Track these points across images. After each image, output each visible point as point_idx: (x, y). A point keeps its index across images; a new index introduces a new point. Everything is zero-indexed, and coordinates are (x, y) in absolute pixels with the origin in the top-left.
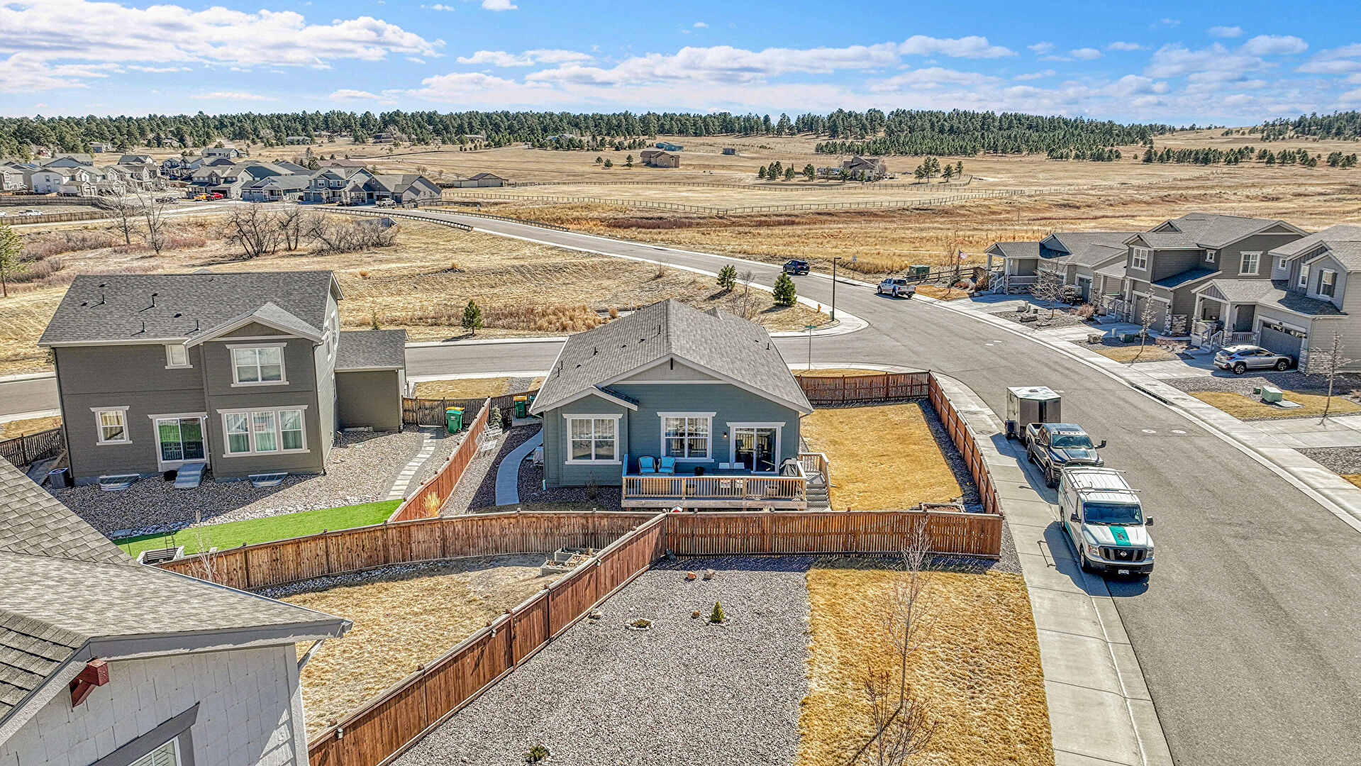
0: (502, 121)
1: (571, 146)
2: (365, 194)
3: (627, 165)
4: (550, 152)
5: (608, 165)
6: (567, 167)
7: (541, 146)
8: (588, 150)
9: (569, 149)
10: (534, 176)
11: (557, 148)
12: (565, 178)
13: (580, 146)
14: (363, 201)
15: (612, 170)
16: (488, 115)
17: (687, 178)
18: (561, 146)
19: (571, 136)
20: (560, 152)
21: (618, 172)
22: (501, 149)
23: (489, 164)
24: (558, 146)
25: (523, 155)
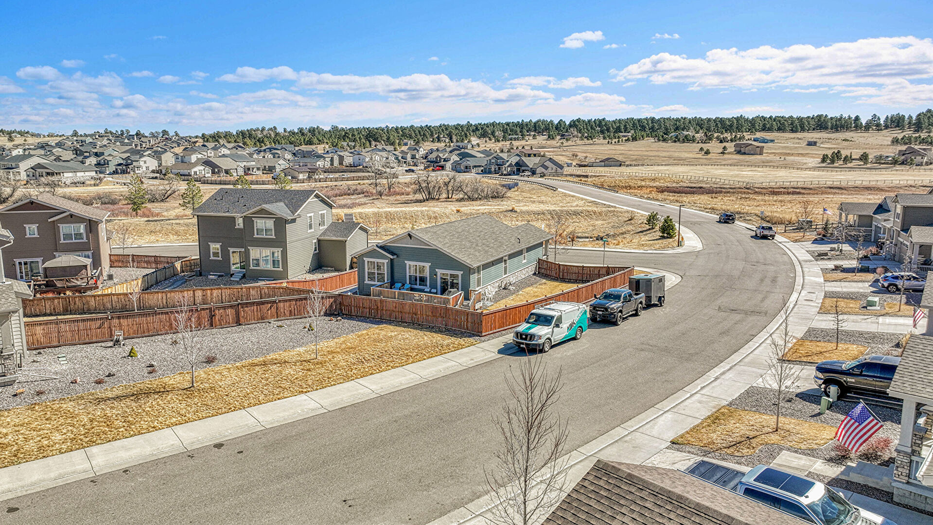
0: (648, 124)
1: (685, 140)
2: (515, 169)
3: (722, 153)
4: (670, 144)
5: (707, 152)
6: (676, 154)
7: (664, 140)
8: (698, 143)
9: (684, 142)
10: (650, 160)
11: (675, 142)
12: (671, 161)
13: (693, 140)
14: (514, 173)
15: (709, 156)
16: (639, 120)
17: (764, 162)
18: (679, 140)
19: (688, 133)
20: (678, 144)
21: (713, 157)
22: (637, 142)
23: (623, 152)
24: (676, 140)
25: (650, 146)
